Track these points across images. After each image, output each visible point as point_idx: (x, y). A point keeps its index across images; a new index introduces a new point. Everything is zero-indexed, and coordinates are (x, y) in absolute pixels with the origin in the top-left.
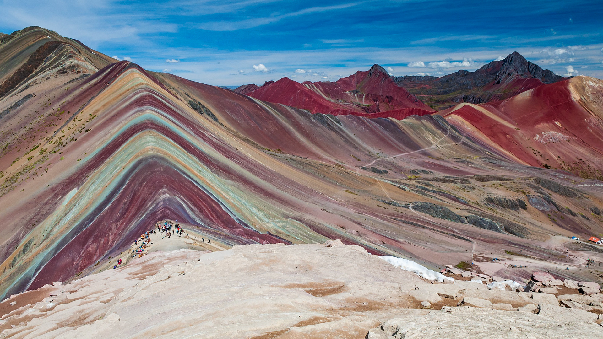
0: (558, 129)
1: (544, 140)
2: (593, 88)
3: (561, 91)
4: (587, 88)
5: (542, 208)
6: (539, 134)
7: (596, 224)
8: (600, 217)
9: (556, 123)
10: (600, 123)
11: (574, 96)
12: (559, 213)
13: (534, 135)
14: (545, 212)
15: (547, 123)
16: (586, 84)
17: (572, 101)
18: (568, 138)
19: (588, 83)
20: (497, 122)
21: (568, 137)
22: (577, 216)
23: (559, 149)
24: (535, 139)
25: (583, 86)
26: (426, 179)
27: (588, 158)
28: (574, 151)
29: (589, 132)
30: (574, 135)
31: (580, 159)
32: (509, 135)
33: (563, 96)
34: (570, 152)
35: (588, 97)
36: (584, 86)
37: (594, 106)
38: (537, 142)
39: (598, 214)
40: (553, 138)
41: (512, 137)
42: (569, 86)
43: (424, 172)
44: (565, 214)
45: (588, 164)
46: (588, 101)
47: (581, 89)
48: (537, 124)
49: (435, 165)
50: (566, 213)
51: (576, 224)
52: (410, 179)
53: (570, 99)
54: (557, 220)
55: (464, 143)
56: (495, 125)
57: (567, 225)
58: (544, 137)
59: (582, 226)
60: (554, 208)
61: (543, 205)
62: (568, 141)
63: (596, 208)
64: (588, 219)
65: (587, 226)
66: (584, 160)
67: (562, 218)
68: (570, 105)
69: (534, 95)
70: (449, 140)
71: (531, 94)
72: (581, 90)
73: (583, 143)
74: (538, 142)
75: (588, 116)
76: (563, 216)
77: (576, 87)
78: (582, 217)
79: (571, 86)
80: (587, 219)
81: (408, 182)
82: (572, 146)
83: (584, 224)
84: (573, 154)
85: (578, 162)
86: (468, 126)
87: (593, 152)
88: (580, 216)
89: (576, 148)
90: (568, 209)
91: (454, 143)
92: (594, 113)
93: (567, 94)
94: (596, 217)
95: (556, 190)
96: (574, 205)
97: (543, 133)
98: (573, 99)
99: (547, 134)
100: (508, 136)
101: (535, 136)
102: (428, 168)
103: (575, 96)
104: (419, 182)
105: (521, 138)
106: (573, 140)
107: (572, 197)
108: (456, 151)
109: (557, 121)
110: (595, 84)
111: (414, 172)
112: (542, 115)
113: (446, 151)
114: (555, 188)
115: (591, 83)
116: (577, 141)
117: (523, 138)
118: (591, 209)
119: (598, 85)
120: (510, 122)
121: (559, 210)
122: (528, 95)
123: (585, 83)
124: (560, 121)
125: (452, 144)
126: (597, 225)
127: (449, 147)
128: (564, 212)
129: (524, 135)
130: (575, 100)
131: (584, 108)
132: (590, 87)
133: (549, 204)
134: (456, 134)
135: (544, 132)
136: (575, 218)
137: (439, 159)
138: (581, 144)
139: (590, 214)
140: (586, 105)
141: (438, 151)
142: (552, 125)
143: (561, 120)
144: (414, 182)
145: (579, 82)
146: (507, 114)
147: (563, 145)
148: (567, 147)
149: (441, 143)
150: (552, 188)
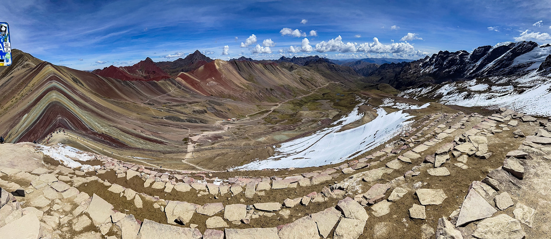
0: (214, 80)
1: (210, 84)
2: (222, 64)
3: (213, 65)
4: (220, 64)
6: (208, 83)
7: (229, 114)
10: (226, 77)
13: (206, 83)
14: (213, 113)
20: (194, 79)
21: (217, 83)
22: (223, 112)
23: (215, 88)
26: (170, 106)
27: (224, 90)
29: (223, 81)
30: (219, 82)
31: (222, 91)
33: (214, 67)
34: (218, 89)
35: (221, 67)
38: (207, 86)
40: (213, 84)
42: (215, 63)
43: (169, 103)
45: (224, 93)
46: (221, 69)
47: (218, 64)
48: (207, 79)
49: (173, 99)
51: (223, 115)
52: (164, 106)
55: (183, 89)
56: (193, 81)
57: (221, 116)
59: (225, 115)
60: (216, 111)
61: (212, 110)
65: (227, 115)
67: (219, 114)
68: (216, 70)
69: (205, 67)
70: (177, 88)
73: (222, 85)
77: (217, 63)
78: (225, 112)
81: (162, 108)
86: (184, 82)
87: (225, 88)
89: (220, 87)
90: (220, 110)
91: (179, 90)
92: (223, 73)
94: (229, 111)
95: (216, 104)
96: (222, 108)
100: (198, 85)
102: (170, 101)
103: (217, 67)
104: (167, 108)
105: (202, 85)
107: (221, 106)
108: (180, 93)
111: (165, 103)
112: (208, 75)
113: (177, 93)
115: (221, 62)
116: (220, 84)
118: (227, 109)
120: (198, 79)
122: (203, 67)
124: (214, 77)
125: (178, 90)
127: (178, 91)
129: (203, 83)
131: (220, 71)
133: (214, 109)
134: (180, 85)
135: (210, 82)
137: (174, 97)
141: (173, 93)
142: (211, 79)
144: (165, 108)
146: (196, 76)
147: (216, 86)
148: (218, 87)
149: (174, 90)
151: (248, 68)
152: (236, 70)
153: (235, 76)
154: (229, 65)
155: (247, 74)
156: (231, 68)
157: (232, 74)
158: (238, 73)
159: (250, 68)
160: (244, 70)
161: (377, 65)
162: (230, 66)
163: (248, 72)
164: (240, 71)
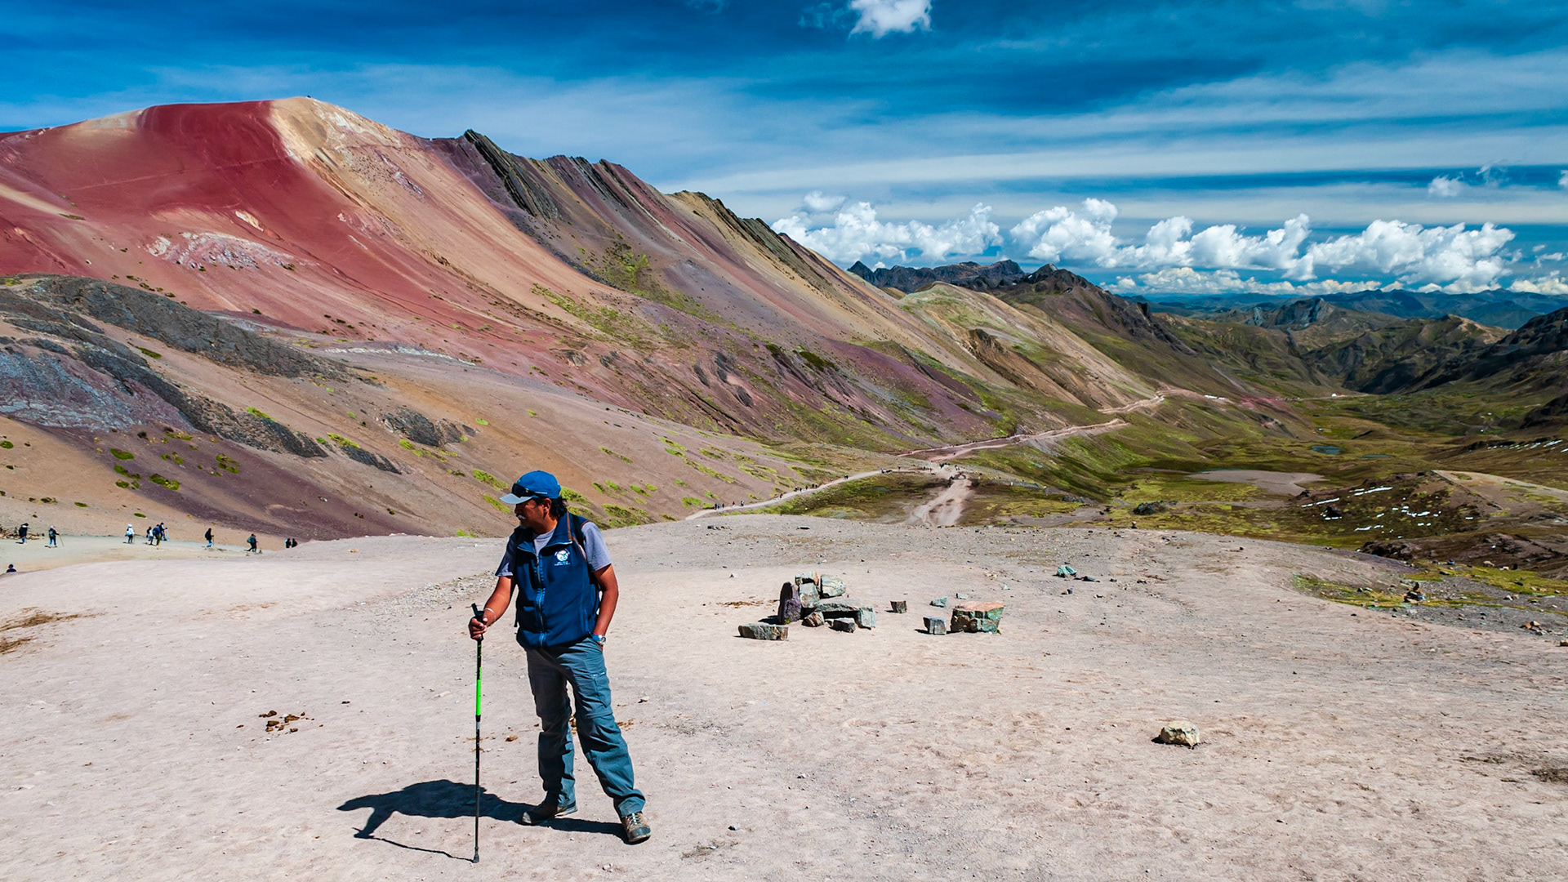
0: (250, 232)
1: (191, 256)
2: (350, 133)
3: (244, 125)
4: (330, 132)
5: (68, 415)
6: (168, 236)
7: (432, 487)
8: (442, 453)
9: (239, 214)
10: (388, 230)
11: (293, 147)
12: (198, 439)
13: (147, 238)
14: (91, 436)
15: (203, 209)
16: (327, 119)
17: (288, 160)
18: (287, 260)
19: (331, 118)
21: (288, 256)
22: (324, 455)
23: (254, 287)
24: (152, 252)
25: (318, 124)
27: (365, 318)
28: (309, 296)
29: (359, 252)
30: (309, 254)
31: (339, 321)
32: (22, 227)
33: (257, 141)
34: (297, 300)
35: (339, 154)
36: (322, 124)
37: (359, 181)
38: (160, 260)
39: (434, 443)
40: (227, 253)
41: (38, 234)
42: (273, 116)
44: (252, 449)
45: (370, 336)
46: (341, 165)
47: (313, 130)
48: (164, 209)
50: (250, 443)
51: (317, 493)
53: (283, 153)
54: (187, 484)
57: (261, 506)
58: (191, 247)
59: (356, 500)
60: (167, 415)
61: (80, 399)
62: (290, 268)
63: (417, 418)
64: (386, 467)
65: (387, 499)
66: (350, 321)
67: (225, 471)
68: (282, 170)
69: (147, 126)
71: (134, 123)
72: (315, 133)
73: (343, 277)
74: (167, 262)
75: (346, 207)
76: (229, 455)
77: (295, 122)
78: (353, 457)
79: (280, 118)
80: (382, 467)
82: (306, 283)
83: (369, 490)
84: (310, 306)
85: (332, 328)
87: (381, 303)
88: (340, 452)
89: (321, 289)
90: (267, 421)
92: (364, 201)
93: (269, 140)
94: (425, 456)
95: (191, 341)
96: (302, 404)
97: (187, 235)
98: (291, 154)
99: (203, 240)
100: (19, 231)
101: (149, 240)
103: (299, 149)
105: (87, 245)
106: (307, 267)
107: (293, 373)
109: (242, 209)
110: (353, 125)
112: (181, 186)
114: (186, 330)
116: (322, 273)
117: (98, 243)
118: (394, 421)
119: (362, 130)
120: (38, 195)
121: (206, 429)
122: (124, 124)
123: (322, 116)
124: (255, 212)
126: (437, 490)
128: (241, 437)
129: (99, 233)
130: (297, 159)
131: (331, 183)
132: (340, 130)
133: (129, 391)
135: (193, 232)
136: (314, 464)
138: (335, 280)
139: (394, 446)
140: (335, 177)
142: (224, 219)
143: (256, 206)
145: (306, 112)
146: (28, 175)
147: (273, 278)
148: (288, 286)
150: (168, 330)
151: (596, 201)
152: (492, 195)
153: (480, 236)
154: (420, 155)
155: (592, 238)
156: (440, 178)
157: (449, 214)
158: (512, 218)
159: (610, 204)
160: (561, 211)
161: (1472, 327)
162: (431, 168)
163: (599, 227)
164: (525, 206)
